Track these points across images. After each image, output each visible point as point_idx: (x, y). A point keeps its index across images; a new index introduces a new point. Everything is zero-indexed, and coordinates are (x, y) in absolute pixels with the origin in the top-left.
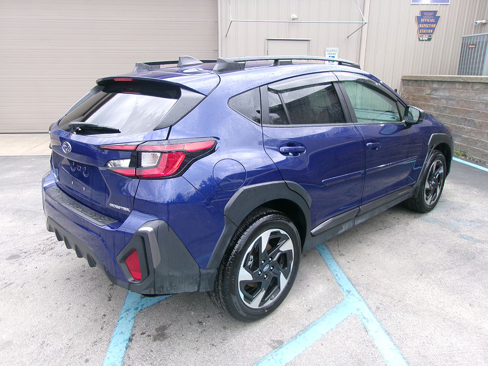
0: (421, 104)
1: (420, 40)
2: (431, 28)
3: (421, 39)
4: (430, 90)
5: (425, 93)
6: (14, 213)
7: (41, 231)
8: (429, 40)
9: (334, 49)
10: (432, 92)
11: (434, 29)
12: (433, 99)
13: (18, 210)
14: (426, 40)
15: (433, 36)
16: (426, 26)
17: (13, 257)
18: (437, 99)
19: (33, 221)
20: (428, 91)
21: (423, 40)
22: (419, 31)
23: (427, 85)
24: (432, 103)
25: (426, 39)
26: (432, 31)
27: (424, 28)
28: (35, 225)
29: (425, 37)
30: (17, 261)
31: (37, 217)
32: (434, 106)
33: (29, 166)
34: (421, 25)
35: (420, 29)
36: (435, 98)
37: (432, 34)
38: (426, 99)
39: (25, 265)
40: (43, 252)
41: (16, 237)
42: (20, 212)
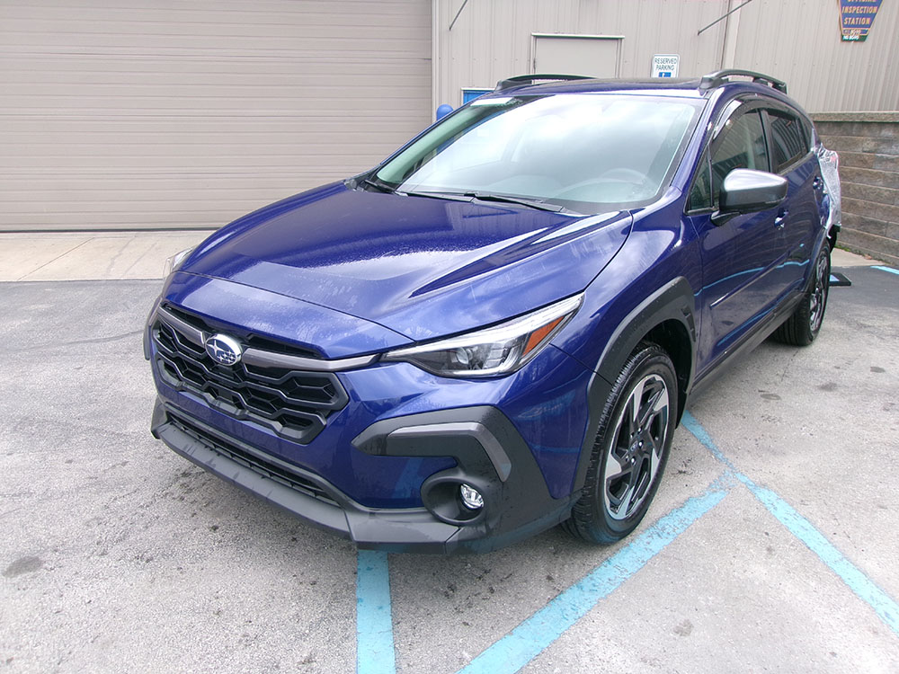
0: (852, 172)
1: (843, 40)
2: (866, 15)
3: (846, 38)
4: (873, 143)
5: (860, 149)
6: (15, 429)
7: (87, 481)
8: (862, 39)
9: (670, 58)
10: (879, 145)
11: (872, 16)
12: (882, 160)
13: (27, 420)
14: (855, 40)
15: (871, 32)
16: (858, 10)
17: (26, 564)
18: (892, 161)
19: (63, 451)
20: (870, 145)
21: (849, 41)
22: (844, 21)
23: (866, 131)
24: (877, 169)
25: (857, 37)
26: (868, 20)
27: (853, 15)
28: (70, 462)
29: (855, 34)
30: (34, 577)
31: (74, 440)
32: (885, 177)
33: (43, 307)
34: (847, 8)
35: (845, 15)
36: (887, 159)
37: (869, 26)
38: (864, 162)
39: (57, 592)
40: (100, 549)
41: (27, 500)
42: (31, 425)
